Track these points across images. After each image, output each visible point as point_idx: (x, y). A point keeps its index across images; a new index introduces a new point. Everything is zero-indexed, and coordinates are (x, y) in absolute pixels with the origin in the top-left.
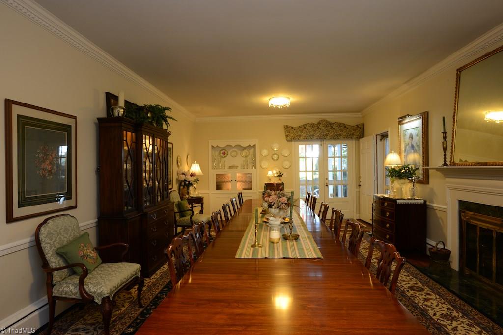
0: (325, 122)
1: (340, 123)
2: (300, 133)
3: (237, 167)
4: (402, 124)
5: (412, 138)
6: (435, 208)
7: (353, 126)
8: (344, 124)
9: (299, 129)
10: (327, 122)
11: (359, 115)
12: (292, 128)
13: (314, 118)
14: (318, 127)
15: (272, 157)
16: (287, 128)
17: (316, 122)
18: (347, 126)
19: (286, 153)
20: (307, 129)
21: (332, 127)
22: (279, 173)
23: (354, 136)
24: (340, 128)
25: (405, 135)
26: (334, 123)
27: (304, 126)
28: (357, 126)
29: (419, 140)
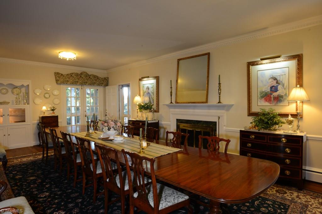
0: (85, 74)
1: (95, 76)
2: (68, 79)
3: (9, 103)
4: (142, 81)
5: (149, 89)
6: (163, 124)
7: (103, 78)
8: (97, 76)
9: (68, 76)
10: (86, 73)
11: (105, 72)
12: (62, 75)
13: (78, 70)
14: (81, 77)
15: (44, 95)
16: (57, 74)
17: (79, 73)
18: (99, 78)
19: (56, 92)
20: (73, 77)
21: (90, 77)
22: (53, 108)
23: (103, 85)
24: (95, 78)
25: (143, 87)
26: (91, 75)
27: (71, 75)
28: (105, 78)
29: (153, 90)
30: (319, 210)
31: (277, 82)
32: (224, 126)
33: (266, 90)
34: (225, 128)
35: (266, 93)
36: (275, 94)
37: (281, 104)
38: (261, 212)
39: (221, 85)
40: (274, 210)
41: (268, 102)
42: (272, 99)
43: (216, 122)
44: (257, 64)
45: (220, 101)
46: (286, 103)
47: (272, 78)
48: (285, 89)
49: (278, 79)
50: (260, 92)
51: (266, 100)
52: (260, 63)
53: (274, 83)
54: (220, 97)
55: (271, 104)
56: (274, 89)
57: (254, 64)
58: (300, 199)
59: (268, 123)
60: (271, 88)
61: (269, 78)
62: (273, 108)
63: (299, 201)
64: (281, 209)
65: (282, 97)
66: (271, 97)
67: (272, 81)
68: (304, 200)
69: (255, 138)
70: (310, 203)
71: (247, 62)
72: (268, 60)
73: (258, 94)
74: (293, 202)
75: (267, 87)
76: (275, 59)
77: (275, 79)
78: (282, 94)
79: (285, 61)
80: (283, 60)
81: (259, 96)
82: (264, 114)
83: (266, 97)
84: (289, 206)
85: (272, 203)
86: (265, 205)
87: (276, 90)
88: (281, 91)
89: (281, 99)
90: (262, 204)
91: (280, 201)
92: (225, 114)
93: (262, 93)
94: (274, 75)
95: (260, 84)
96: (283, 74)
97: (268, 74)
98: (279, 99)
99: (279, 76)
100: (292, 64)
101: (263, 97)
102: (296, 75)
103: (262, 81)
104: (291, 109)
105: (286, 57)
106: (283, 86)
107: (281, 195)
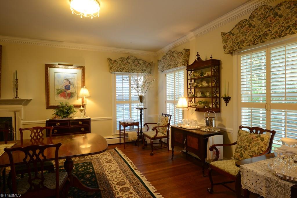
30: (104, 158)
31: (69, 83)
32: (22, 120)
33: (62, 88)
34: (22, 122)
35: (62, 90)
36: (68, 91)
37: (73, 99)
38: (81, 171)
39: (18, 81)
40: (86, 167)
41: (63, 97)
42: (66, 95)
43: (11, 118)
44: (55, 67)
45: (17, 96)
46: (75, 97)
47: (66, 79)
48: (75, 88)
49: (70, 81)
50: (57, 89)
51: (62, 96)
52: (57, 67)
53: (67, 84)
54: (17, 92)
55: (65, 98)
56: (67, 88)
57: (52, 66)
58: (93, 157)
59: (69, 112)
60: (65, 87)
61: (64, 79)
62: (68, 101)
63: (93, 158)
64: (89, 165)
65: (73, 93)
66: (65, 94)
67: (66, 82)
68: (95, 156)
69: (61, 125)
70: (99, 156)
71: (45, 64)
72: (63, 66)
73: (55, 91)
74: (91, 159)
75: (62, 86)
76: (68, 66)
77: (68, 80)
78: (73, 92)
79: (75, 69)
80: (73, 68)
81: (56, 93)
82: (63, 107)
83: (61, 93)
84: (91, 162)
85: (82, 165)
86: (80, 167)
87: (69, 89)
88: (72, 90)
89: (72, 95)
90: (78, 167)
91: (85, 162)
92: (22, 109)
93: (58, 90)
94: (68, 78)
95: (57, 83)
96: (73, 77)
97: (63, 76)
98: (70, 95)
99: (71, 78)
100: (79, 71)
101: (59, 94)
102: (82, 79)
103: (58, 81)
104: (79, 102)
105: (75, 66)
106: (74, 85)
107: (83, 159)
